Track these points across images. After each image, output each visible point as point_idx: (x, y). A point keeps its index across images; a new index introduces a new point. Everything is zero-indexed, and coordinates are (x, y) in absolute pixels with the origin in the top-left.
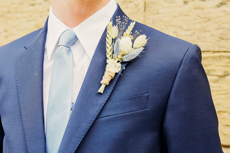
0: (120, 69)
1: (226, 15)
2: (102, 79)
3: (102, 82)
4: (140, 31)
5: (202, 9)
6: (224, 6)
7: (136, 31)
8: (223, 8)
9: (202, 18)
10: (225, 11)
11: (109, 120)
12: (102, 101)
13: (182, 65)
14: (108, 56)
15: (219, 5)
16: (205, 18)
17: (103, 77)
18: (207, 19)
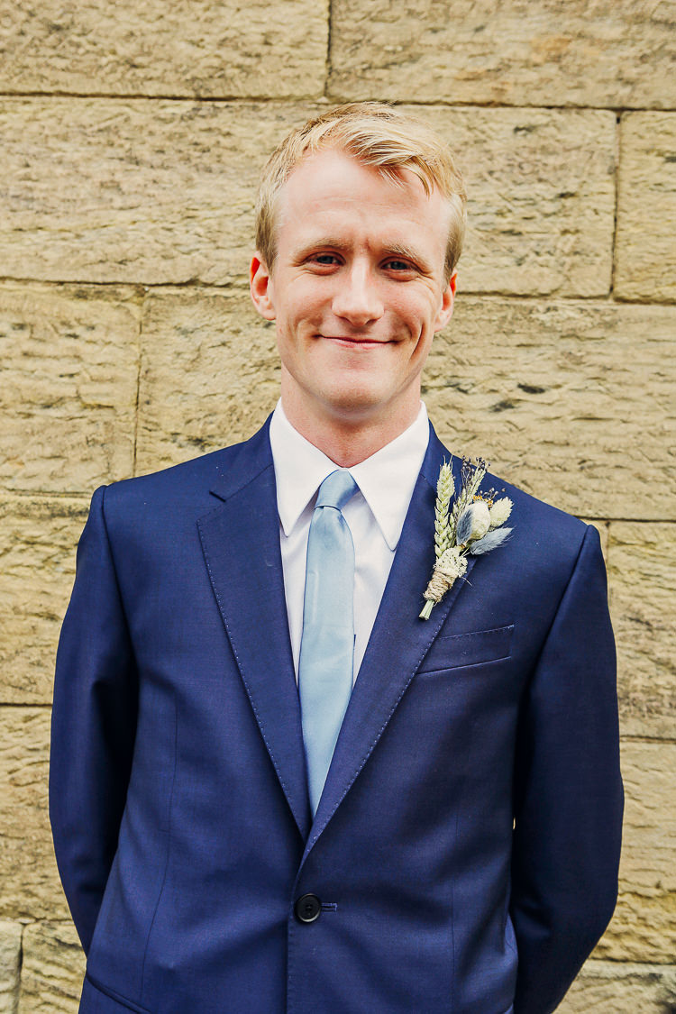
0: (464, 570)
1: (511, 430)
2: (426, 587)
3: (427, 595)
4: (503, 490)
5: (460, 410)
6: (510, 410)
7: (493, 489)
8: (506, 414)
9: (458, 431)
10: (509, 422)
11: (442, 677)
12: (426, 636)
13: (577, 569)
14: (438, 539)
15: (498, 407)
16: (467, 431)
17: (430, 585)
18: (470, 436)
